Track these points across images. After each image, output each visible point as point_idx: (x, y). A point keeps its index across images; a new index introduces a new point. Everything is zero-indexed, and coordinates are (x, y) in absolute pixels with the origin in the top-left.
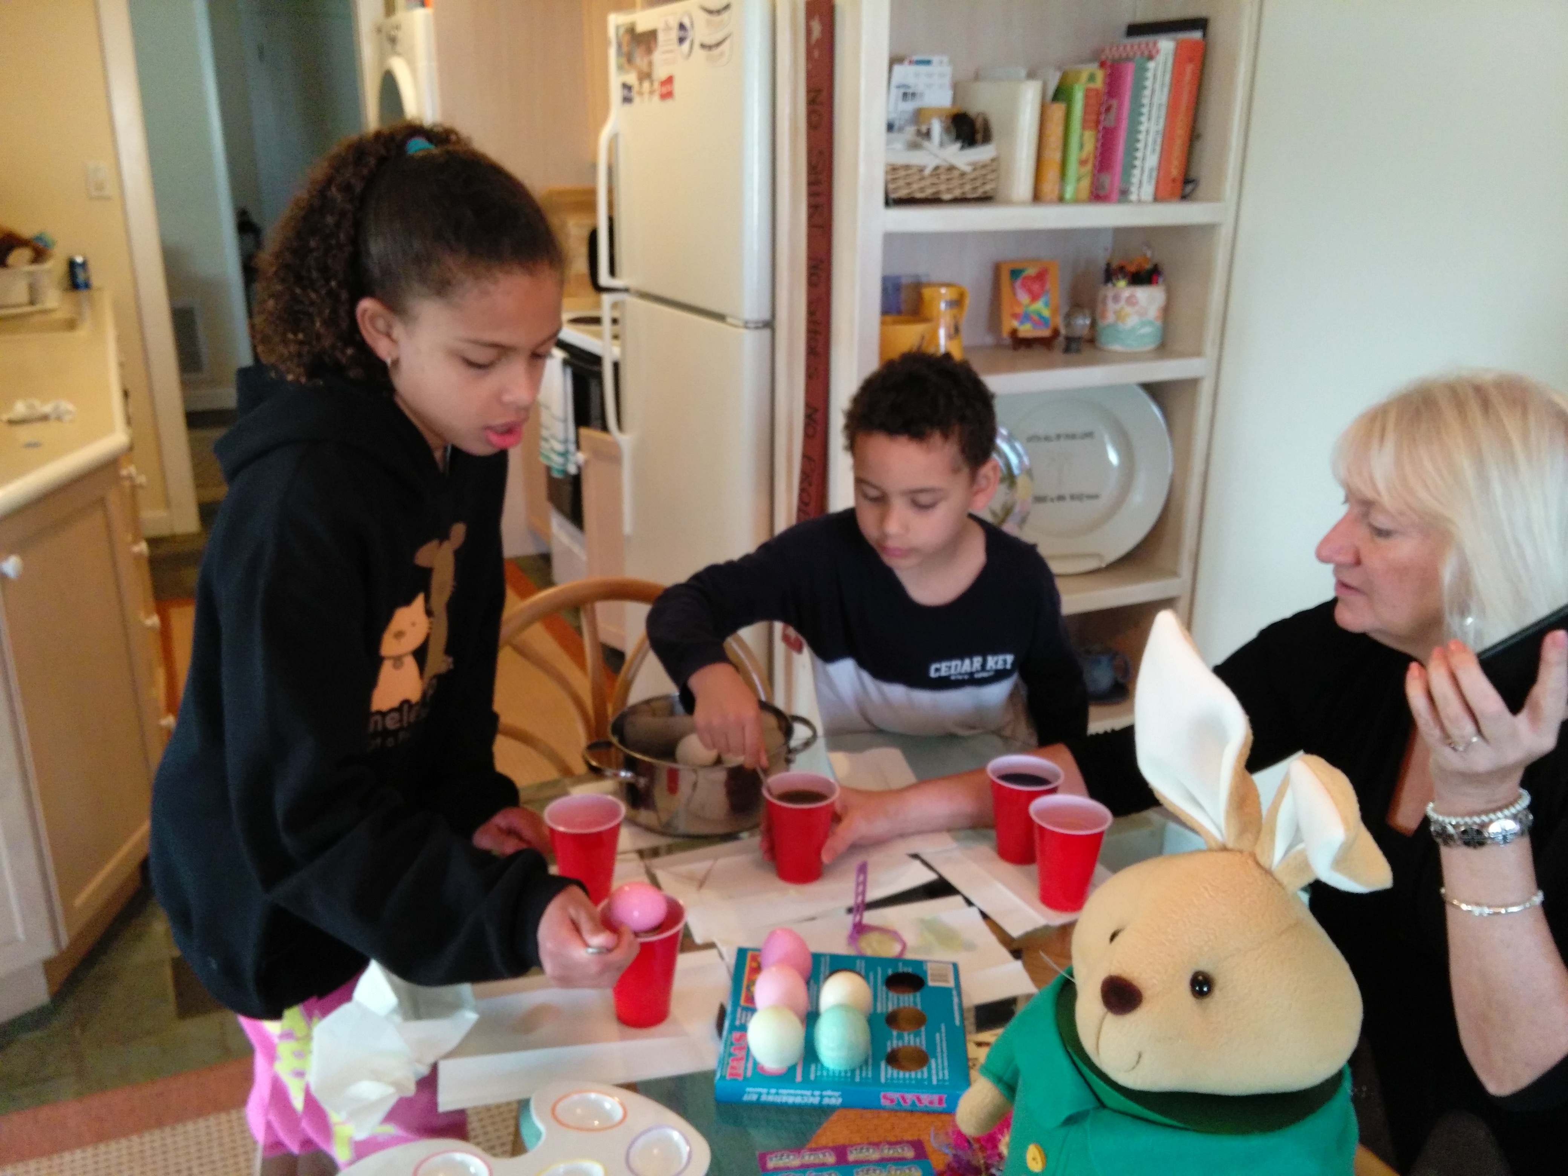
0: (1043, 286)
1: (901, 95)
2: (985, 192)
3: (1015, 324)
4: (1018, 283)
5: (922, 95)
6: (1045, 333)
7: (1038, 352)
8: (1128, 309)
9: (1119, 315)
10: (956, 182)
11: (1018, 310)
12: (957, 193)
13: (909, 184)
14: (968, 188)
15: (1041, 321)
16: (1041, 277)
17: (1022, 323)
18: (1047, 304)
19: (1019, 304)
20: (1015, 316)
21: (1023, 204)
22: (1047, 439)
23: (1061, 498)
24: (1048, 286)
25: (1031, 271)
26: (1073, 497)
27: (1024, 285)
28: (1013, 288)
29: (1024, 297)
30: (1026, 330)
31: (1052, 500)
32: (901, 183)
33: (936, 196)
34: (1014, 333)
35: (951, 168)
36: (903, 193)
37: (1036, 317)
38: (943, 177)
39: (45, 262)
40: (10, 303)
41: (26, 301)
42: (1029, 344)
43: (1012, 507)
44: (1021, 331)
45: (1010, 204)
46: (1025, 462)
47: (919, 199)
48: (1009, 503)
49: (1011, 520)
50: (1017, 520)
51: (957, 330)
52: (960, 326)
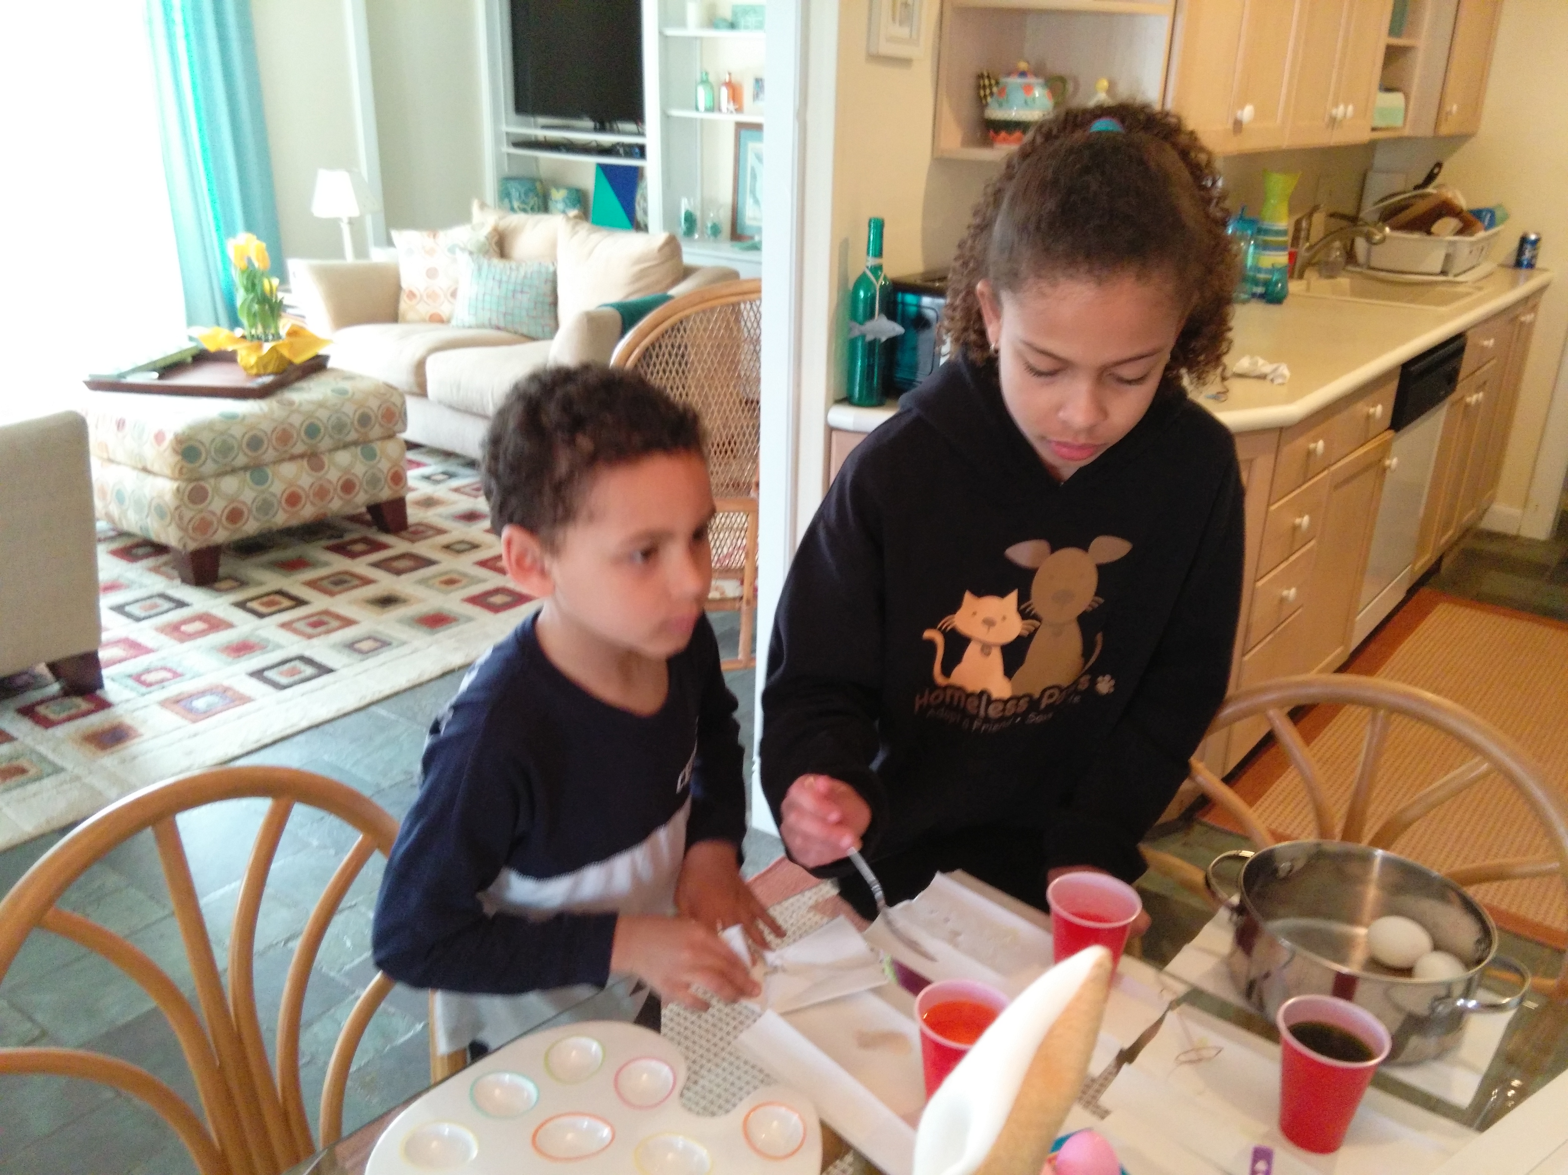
39: (1472, 235)
40: (1421, 269)
41: (1438, 269)
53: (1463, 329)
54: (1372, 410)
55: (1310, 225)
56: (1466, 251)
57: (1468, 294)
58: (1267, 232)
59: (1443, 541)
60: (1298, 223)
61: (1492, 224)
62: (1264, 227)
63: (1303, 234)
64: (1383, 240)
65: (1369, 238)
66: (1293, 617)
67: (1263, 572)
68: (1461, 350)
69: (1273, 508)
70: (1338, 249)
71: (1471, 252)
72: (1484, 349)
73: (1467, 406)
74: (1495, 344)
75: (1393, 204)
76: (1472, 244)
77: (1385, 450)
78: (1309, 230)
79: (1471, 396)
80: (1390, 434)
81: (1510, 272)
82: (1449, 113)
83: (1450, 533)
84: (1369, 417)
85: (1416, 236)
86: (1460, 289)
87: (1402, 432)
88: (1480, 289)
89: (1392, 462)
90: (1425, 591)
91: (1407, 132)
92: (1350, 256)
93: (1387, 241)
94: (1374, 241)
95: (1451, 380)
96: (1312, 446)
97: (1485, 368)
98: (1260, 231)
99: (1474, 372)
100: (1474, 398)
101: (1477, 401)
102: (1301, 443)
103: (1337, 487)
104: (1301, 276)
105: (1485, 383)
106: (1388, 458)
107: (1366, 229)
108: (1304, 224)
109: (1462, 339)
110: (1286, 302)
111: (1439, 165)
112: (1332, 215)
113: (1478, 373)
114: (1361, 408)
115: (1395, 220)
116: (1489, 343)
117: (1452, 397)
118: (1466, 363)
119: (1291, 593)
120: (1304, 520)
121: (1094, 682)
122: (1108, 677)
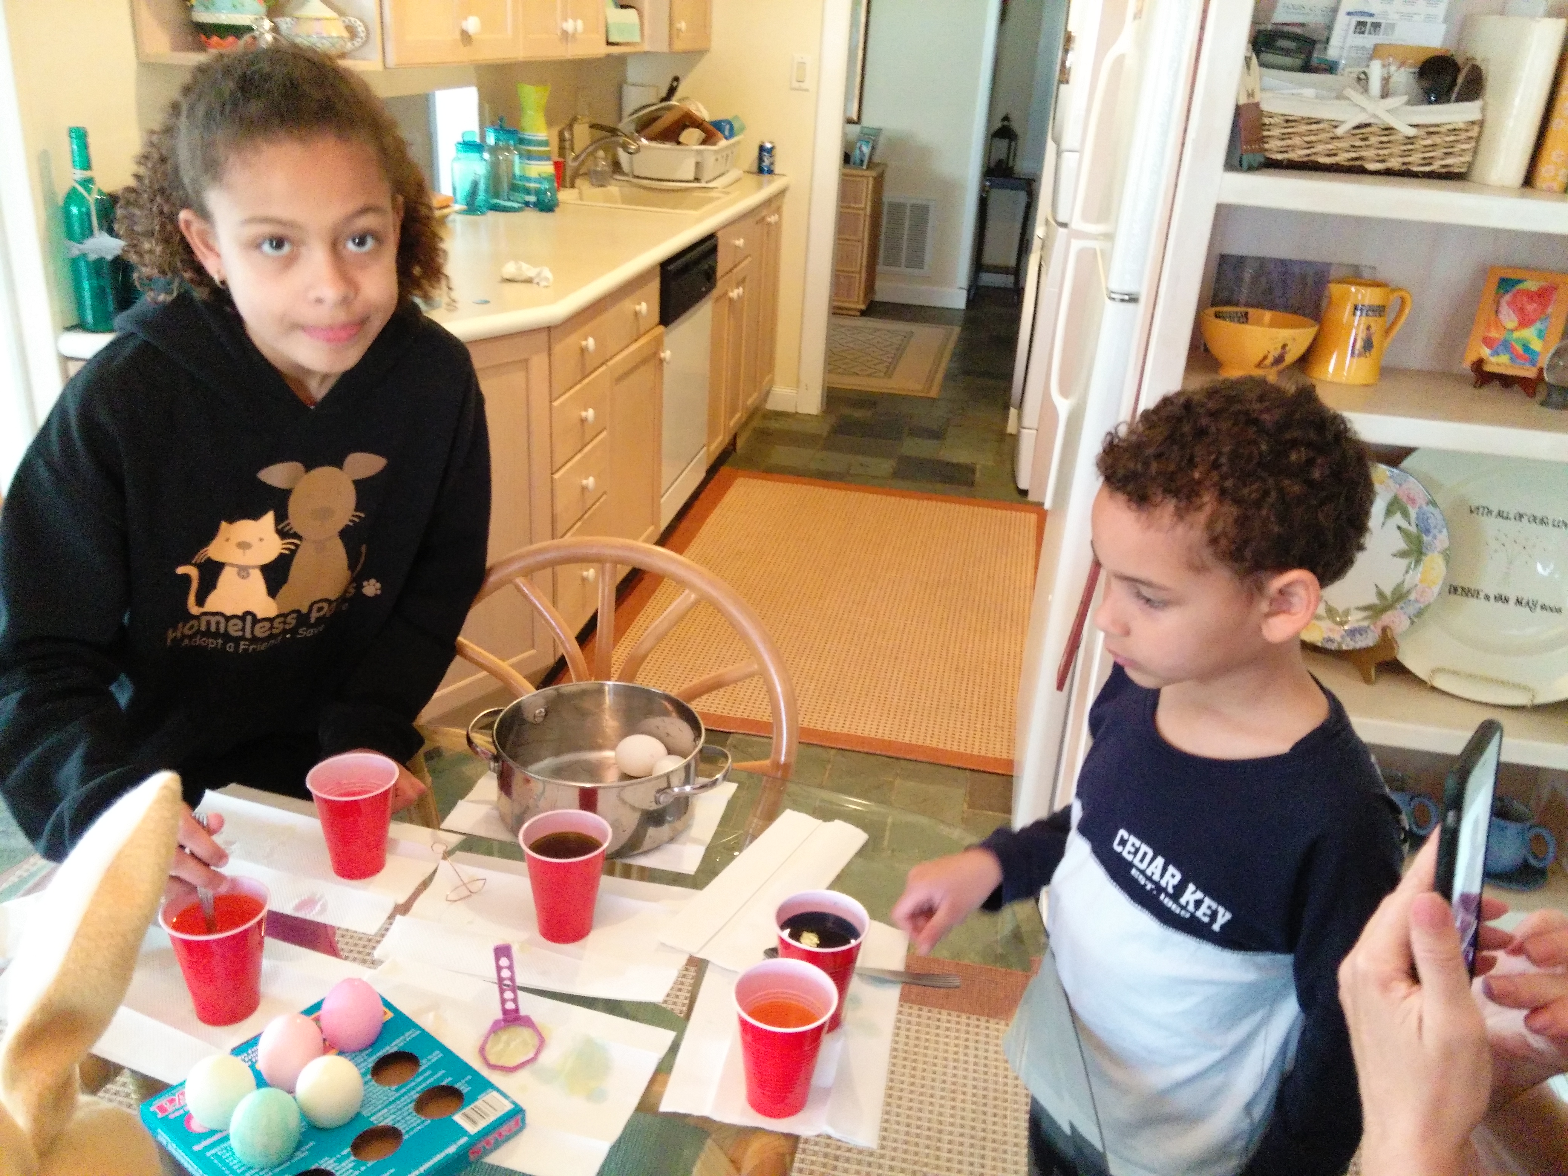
0: (1545, 307)
1: (1354, 23)
2: (1444, 166)
3: (1485, 352)
4: (1507, 297)
5: (1392, 27)
6: (1530, 373)
7: (1516, 398)
10: (1396, 149)
11: (1494, 334)
12: (1395, 163)
13: (1310, 144)
14: (1416, 158)
15: (1528, 354)
16: (1544, 296)
17: (1496, 353)
18: (1541, 335)
19: (1498, 324)
20: (1487, 342)
21: (1503, 190)
22: (1501, 515)
23: (1501, 599)
24: (1550, 310)
25: (1531, 285)
26: (1519, 602)
27: (1511, 304)
28: (1498, 304)
29: (1509, 318)
30: (1499, 363)
31: (1487, 598)
32: (1297, 141)
33: (1359, 163)
34: (1478, 365)
35: (1388, 130)
36: (1297, 155)
37: (1519, 349)
38: (1374, 140)
39: (714, 144)
40: (678, 177)
41: (691, 177)
42: (1506, 381)
43: (1409, 592)
44: (1491, 363)
45: (1484, 187)
46: (1441, 540)
47: (1325, 164)
48: (1406, 586)
49: (1402, 608)
50: (1412, 610)
51: (1368, 345)
52: (1375, 340)
53: (714, 230)
54: (638, 308)
55: (572, 134)
56: (713, 159)
57: (719, 198)
58: (530, 142)
59: (732, 423)
60: (561, 134)
61: (732, 134)
62: (526, 137)
63: (567, 144)
64: (638, 150)
65: (625, 147)
66: (597, 504)
67: (558, 466)
68: (714, 249)
69: (556, 404)
70: (603, 159)
71: (717, 160)
72: (736, 247)
73: (731, 300)
74: (745, 243)
75: (644, 115)
76: (716, 152)
77: (658, 343)
78: (572, 140)
79: (732, 291)
80: (661, 329)
81: (753, 179)
82: (679, 30)
83: (738, 415)
84: (636, 314)
85: (668, 146)
86: (712, 194)
87: (671, 326)
88: (728, 193)
89: (666, 354)
90: (724, 470)
91: (646, 47)
92: (616, 166)
93: (642, 150)
94: (630, 151)
95: (710, 277)
96: (584, 343)
97: (742, 265)
98: (522, 141)
99: (731, 270)
100: (735, 293)
101: (739, 295)
102: (572, 341)
103: (620, 379)
104: (573, 186)
105: (744, 279)
106: (663, 351)
107: (621, 140)
108: (567, 135)
109: (713, 241)
110: (557, 209)
111: (676, 79)
112: (593, 126)
113: (735, 270)
114: (628, 305)
115: (648, 131)
116: (740, 242)
117: (715, 293)
118: (723, 262)
119: (590, 482)
120: (590, 414)
121: (360, 587)
122: (373, 581)
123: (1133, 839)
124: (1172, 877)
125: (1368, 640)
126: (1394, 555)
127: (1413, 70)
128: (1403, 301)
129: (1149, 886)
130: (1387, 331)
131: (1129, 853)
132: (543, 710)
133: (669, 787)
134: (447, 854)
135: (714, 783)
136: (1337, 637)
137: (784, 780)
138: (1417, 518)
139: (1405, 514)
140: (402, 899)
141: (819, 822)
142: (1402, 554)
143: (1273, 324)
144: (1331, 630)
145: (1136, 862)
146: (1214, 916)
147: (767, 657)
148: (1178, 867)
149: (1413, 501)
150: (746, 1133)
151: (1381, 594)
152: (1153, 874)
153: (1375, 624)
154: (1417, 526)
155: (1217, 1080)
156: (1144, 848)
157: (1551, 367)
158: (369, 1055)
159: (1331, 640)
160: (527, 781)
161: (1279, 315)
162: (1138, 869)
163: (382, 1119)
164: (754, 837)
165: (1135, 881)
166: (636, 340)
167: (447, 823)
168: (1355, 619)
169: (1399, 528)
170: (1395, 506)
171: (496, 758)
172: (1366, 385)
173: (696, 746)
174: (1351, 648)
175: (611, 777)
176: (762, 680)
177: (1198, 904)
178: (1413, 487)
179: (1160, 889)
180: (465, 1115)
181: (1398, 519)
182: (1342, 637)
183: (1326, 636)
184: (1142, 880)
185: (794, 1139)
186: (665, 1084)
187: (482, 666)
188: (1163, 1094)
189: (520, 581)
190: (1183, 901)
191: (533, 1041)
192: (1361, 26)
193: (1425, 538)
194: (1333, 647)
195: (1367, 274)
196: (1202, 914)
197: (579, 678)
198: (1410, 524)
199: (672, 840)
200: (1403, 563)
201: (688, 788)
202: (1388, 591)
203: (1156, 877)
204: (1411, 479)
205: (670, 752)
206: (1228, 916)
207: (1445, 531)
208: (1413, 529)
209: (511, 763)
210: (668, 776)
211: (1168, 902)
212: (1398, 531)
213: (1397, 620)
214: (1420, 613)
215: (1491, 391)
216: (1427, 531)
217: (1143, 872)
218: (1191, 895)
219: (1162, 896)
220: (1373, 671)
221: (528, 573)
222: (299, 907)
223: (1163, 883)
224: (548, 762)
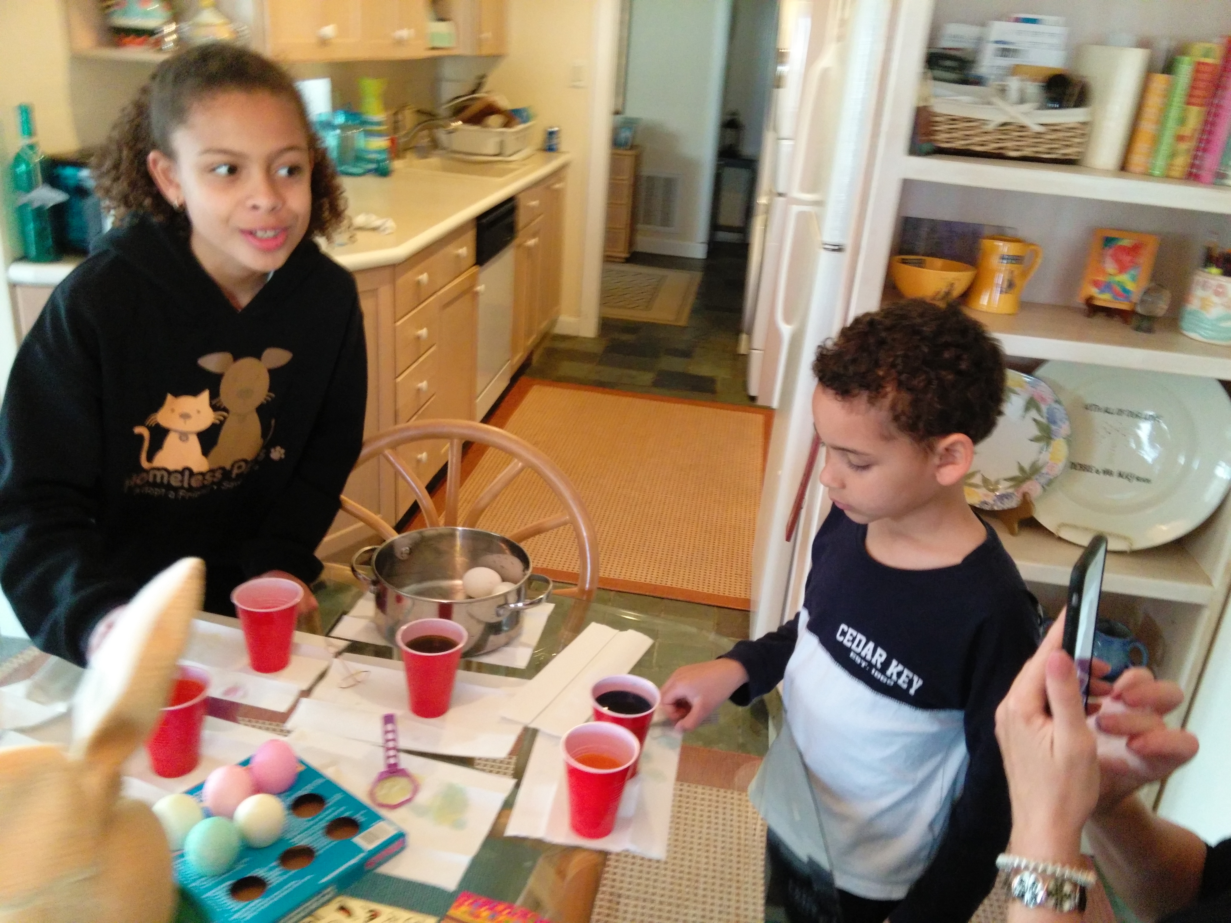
0: (1136, 258)
1: (998, 49)
2: (1066, 155)
3: (1094, 291)
4: (1110, 252)
5: (1025, 53)
6: (1126, 306)
7: (1116, 325)
8: (1215, 299)
9: (1205, 304)
10: (1029, 142)
11: (1101, 278)
12: (1028, 152)
13: (968, 137)
14: (1043, 148)
15: (1125, 293)
16: (1135, 250)
17: (1102, 292)
18: (1134, 279)
19: (1104, 273)
20: (1096, 284)
21: (1106, 173)
22: (1107, 411)
23: (1107, 472)
24: (1139, 260)
25: (1126, 242)
26: (1120, 475)
27: (1114, 256)
28: (1102, 256)
29: (1110, 267)
30: (1104, 299)
31: (1097, 472)
32: (959, 134)
34: (1089, 300)
35: (1023, 127)
36: (958, 144)
37: (1119, 289)
38: (1013, 135)
40: (483, 152)
41: (495, 152)
42: (1109, 312)
43: (1041, 468)
44: (1100, 299)
45: (1093, 171)
46: (1064, 428)
47: (980, 152)
48: (1040, 463)
49: (1037, 479)
50: (1043, 480)
51: (1011, 285)
52: (1017, 282)
53: (514, 194)
54: (459, 251)
55: (403, 116)
56: (512, 138)
57: (518, 169)
58: (370, 123)
59: (529, 343)
60: (394, 116)
61: (526, 120)
62: (367, 119)
63: (399, 124)
64: (456, 130)
65: (445, 129)
66: (428, 403)
67: (399, 371)
68: (515, 208)
69: (398, 323)
70: (425, 137)
71: (515, 139)
72: (532, 207)
73: (527, 247)
74: (539, 204)
75: (457, 104)
76: (514, 133)
77: (474, 280)
78: (403, 122)
79: (529, 241)
80: (475, 269)
81: (542, 155)
82: (486, 38)
83: (534, 337)
84: (458, 256)
85: (476, 128)
86: (511, 166)
87: (484, 266)
88: (524, 165)
89: (480, 288)
90: (523, 379)
91: (460, 51)
92: (436, 143)
93: (459, 130)
94: (450, 131)
95: (512, 231)
96: (419, 278)
97: (535, 222)
98: (364, 122)
99: (528, 224)
100: (531, 242)
101: (534, 244)
102: (410, 276)
103: (445, 307)
104: (403, 157)
105: (537, 231)
106: (478, 286)
107: (443, 122)
108: (400, 117)
109: (514, 201)
110: (391, 175)
111: (484, 76)
112: (420, 112)
113: (532, 224)
114: (452, 249)
115: (462, 115)
116: (534, 203)
117: (516, 242)
118: (522, 218)
119: (424, 385)
120: (423, 332)
121: (268, 453)
122: (278, 448)
123: (851, 631)
124: (880, 656)
125: (1012, 503)
126: (1031, 440)
127: (1042, 84)
128: (1035, 254)
129: (864, 664)
130: (1024, 274)
131: (848, 641)
132: (408, 548)
133: (506, 603)
134: (338, 654)
135: (540, 601)
136: (990, 500)
137: (589, 601)
138: (1048, 413)
139: (1039, 410)
140: (305, 686)
141: (616, 631)
142: (1036, 439)
143: (944, 269)
144: (986, 495)
145: (854, 647)
146: (910, 683)
147: (576, 510)
148: (884, 648)
149: (1043, 399)
150: (569, 851)
151: (1022, 469)
152: (866, 655)
153: (1017, 491)
154: (1048, 418)
155: (908, 806)
156: (860, 637)
157: (1142, 301)
158: (289, 796)
159: (986, 503)
160: (399, 599)
161: (949, 262)
162: (855, 652)
163: (301, 841)
164: (565, 645)
165: (853, 661)
166: (458, 277)
167: (336, 632)
168: (1003, 487)
169: (1035, 420)
170: (1032, 404)
171: (375, 583)
172: (1009, 315)
173: (525, 575)
174: (1000, 509)
175: (459, 598)
176: (572, 527)
177: (899, 674)
178: (1044, 389)
179: (870, 665)
180: (364, 838)
181: (1033, 414)
182: (994, 501)
183: (982, 500)
184: (858, 660)
185: (604, 855)
186: (508, 817)
187: (358, 517)
188: (871, 821)
189: (387, 452)
190: (889, 673)
191: (410, 787)
192: (1005, 52)
193: (1053, 427)
194: (987, 508)
195: (1010, 233)
196: (902, 682)
197: (434, 524)
198: (1042, 417)
199: (507, 644)
200: (1036, 446)
201: (520, 605)
202: (1026, 466)
203: (869, 657)
204: (1043, 384)
205: (504, 579)
206: (920, 683)
207: (1067, 423)
208: (1044, 421)
209: (387, 585)
210: (505, 595)
211: (877, 675)
212: (1034, 423)
213: (1033, 488)
214: (1050, 483)
215: (1099, 320)
216: (1054, 423)
217: (859, 654)
218: (894, 668)
219: (873, 671)
220: (1016, 526)
221: (394, 446)
222: (228, 692)
223: (874, 661)
224: (414, 587)
